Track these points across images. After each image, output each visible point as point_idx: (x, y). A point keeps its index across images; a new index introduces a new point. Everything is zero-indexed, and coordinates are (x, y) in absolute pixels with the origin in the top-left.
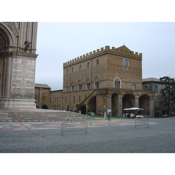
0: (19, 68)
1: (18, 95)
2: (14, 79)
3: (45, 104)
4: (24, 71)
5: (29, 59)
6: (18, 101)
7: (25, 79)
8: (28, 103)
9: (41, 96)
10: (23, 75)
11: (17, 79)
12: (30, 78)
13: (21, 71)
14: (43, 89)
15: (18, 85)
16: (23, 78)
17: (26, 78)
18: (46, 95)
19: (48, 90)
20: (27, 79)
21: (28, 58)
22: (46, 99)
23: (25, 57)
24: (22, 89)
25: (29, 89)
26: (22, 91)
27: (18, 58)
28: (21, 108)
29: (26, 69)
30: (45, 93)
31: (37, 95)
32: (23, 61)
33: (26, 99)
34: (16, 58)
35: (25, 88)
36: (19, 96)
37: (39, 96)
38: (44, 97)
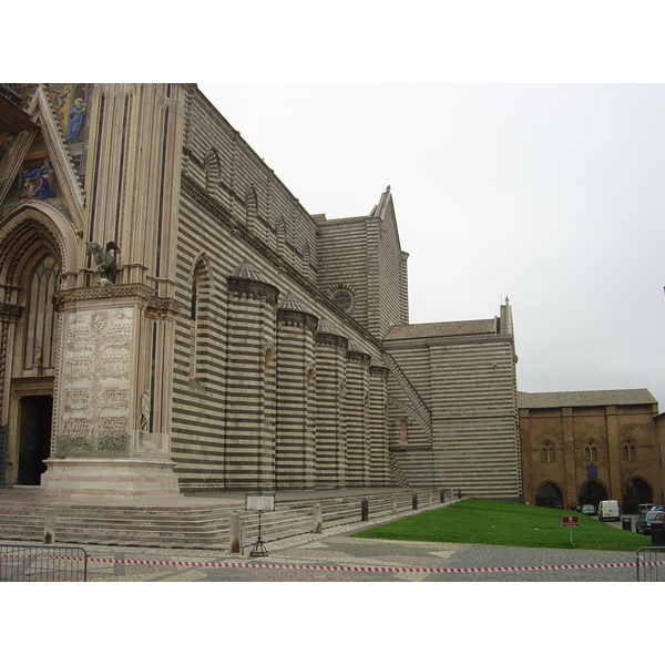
0: (82, 344)
1: (76, 442)
2: (69, 386)
3: (636, 474)
4: (97, 354)
5: (113, 306)
6: (75, 464)
7: (102, 382)
8: (107, 472)
9: (614, 441)
10: (93, 370)
11: (78, 385)
12: (119, 377)
13: (88, 353)
14: (621, 412)
15: (80, 405)
16: (96, 379)
17: (105, 377)
18: (636, 434)
19: (645, 411)
20: (108, 382)
21: (110, 303)
22: (639, 451)
23: (102, 303)
24: (91, 421)
25: (113, 419)
26: (91, 427)
27: (81, 309)
28: (80, 492)
29: (103, 347)
30: (632, 427)
31: (596, 437)
32: (93, 317)
33: (101, 456)
34: (75, 311)
35: (101, 415)
36: (80, 448)
37: (607, 444)
38: (629, 445)
